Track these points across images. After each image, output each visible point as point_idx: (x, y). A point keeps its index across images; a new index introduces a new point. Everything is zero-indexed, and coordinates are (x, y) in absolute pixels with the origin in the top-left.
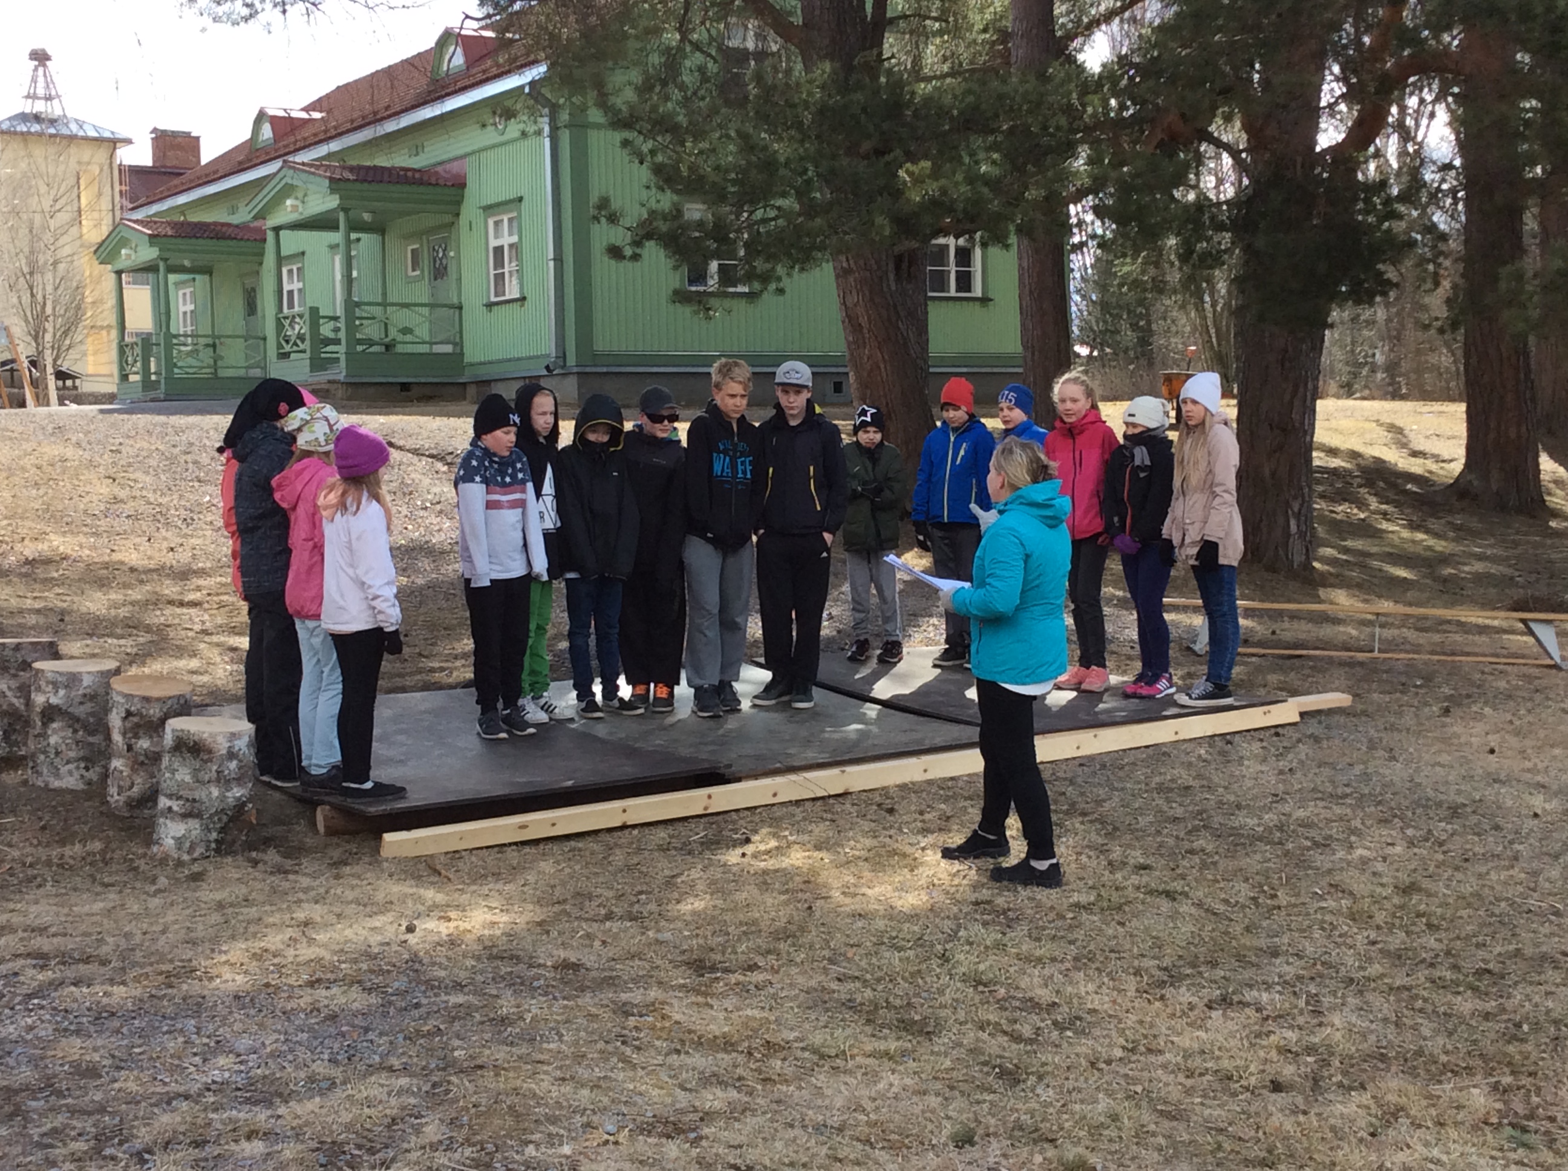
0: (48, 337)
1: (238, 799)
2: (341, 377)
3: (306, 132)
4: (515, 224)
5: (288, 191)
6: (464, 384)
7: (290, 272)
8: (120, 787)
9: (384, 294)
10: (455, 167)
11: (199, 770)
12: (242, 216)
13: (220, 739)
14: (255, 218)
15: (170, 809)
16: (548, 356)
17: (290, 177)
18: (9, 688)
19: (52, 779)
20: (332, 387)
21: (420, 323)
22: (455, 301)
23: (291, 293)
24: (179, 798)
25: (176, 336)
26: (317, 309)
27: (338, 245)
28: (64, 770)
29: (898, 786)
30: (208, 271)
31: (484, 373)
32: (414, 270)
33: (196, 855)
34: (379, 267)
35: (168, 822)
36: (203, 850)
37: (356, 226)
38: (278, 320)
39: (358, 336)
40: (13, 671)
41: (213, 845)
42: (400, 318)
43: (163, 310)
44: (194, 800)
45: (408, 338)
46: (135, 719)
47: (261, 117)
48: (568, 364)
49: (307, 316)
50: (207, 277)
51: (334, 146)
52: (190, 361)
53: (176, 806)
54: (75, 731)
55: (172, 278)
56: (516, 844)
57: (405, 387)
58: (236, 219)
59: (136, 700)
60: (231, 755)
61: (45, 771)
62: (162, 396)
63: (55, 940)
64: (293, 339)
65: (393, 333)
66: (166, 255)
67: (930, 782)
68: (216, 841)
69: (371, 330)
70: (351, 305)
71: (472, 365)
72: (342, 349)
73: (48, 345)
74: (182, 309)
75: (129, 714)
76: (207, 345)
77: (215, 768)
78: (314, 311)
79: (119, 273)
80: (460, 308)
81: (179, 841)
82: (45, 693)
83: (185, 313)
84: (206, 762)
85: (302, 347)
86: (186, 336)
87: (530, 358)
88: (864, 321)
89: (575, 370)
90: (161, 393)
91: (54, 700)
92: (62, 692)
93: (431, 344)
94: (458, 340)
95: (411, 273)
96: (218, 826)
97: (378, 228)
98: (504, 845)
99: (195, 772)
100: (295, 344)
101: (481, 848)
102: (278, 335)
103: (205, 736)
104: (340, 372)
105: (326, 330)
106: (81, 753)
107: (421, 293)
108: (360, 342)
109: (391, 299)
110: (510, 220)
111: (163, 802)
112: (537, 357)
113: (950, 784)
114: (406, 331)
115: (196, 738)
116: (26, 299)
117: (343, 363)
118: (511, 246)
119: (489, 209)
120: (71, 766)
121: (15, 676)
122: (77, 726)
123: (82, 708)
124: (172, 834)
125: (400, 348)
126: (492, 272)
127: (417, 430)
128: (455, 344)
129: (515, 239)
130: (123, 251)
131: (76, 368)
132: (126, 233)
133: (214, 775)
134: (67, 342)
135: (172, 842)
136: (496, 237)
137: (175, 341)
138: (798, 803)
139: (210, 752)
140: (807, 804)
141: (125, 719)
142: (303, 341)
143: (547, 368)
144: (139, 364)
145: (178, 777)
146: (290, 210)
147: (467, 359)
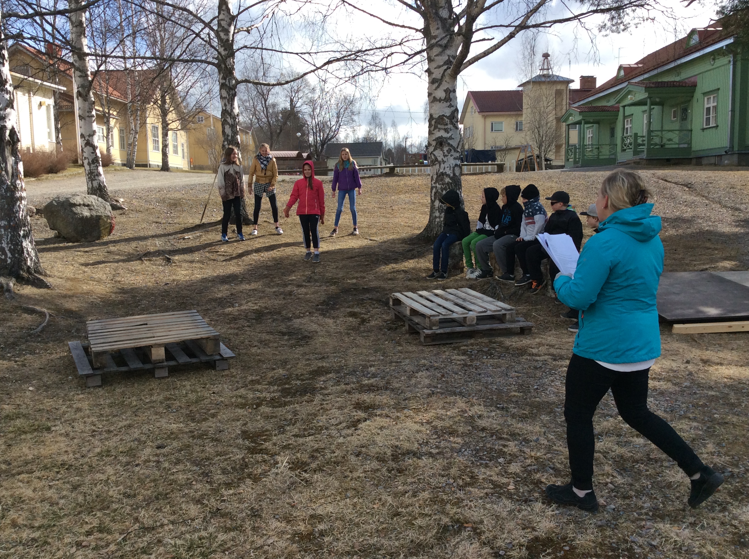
0: (543, 148)
3: (637, 71)
4: (716, 98)
5: (629, 92)
6: (691, 159)
7: (628, 121)
9: (662, 127)
10: (693, 80)
12: (612, 102)
14: (617, 103)
16: (726, 147)
17: (631, 88)
20: (641, 161)
21: (675, 137)
22: (690, 128)
23: (627, 128)
25: (586, 145)
27: (646, 111)
30: (597, 122)
31: (701, 154)
34: (660, 117)
37: (653, 103)
38: (622, 138)
39: (652, 142)
42: (667, 135)
43: (582, 137)
45: (669, 143)
47: (620, 68)
48: (734, 150)
49: (633, 137)
50: (597, 125)
51: (646, 76)
52: (590, 154)
55: (586, 126)
56: (727, 333)
57: (668, 160)
58: (609, 104)
62: (581, 166)
63: (558, 350)
64: (627, 144)
65: (665, 141)
66: (584, 118)
69: (657, 140)
70: (650, 132)
71: (694, 151)
72: (645, 147)
73: (543, 151)
74: (588, 136)
76: (596, 148)
78: (636, 134)
79: (568, 125)
80: (691, 131)
85: (630, 147)
86: (589, 145)
87: (719, 148)
89: (737, 152)
90: (580, 164)
93: (679, 144)
94: (690, 142)
95: (673, 119)
97: (661, 104)
98: (722, 333)
100: (628, 146)
101: (712, 333)
102: (622, 143)
104: (644, 156)
105: (640, 141)
107: (676, 126)
108: (652, 144)
109: (664, 129)
110: (714, 97)
112: (722, 148)
114: (670, 140)
116: (537, 135)
117: (645, 153)
118: (713, 107)
119: (705, 94)
125: (667, 146)
126: (705, 117)
128: (688, 144)
129: (715, 104)
130: (570, 118)
132: (571, 112)
136: (708, 104)
137: (585, 147)
142: (631, 145)
143: (726, 152)
144: (572, 155)
146: (630, 99)
147: (693, 149)
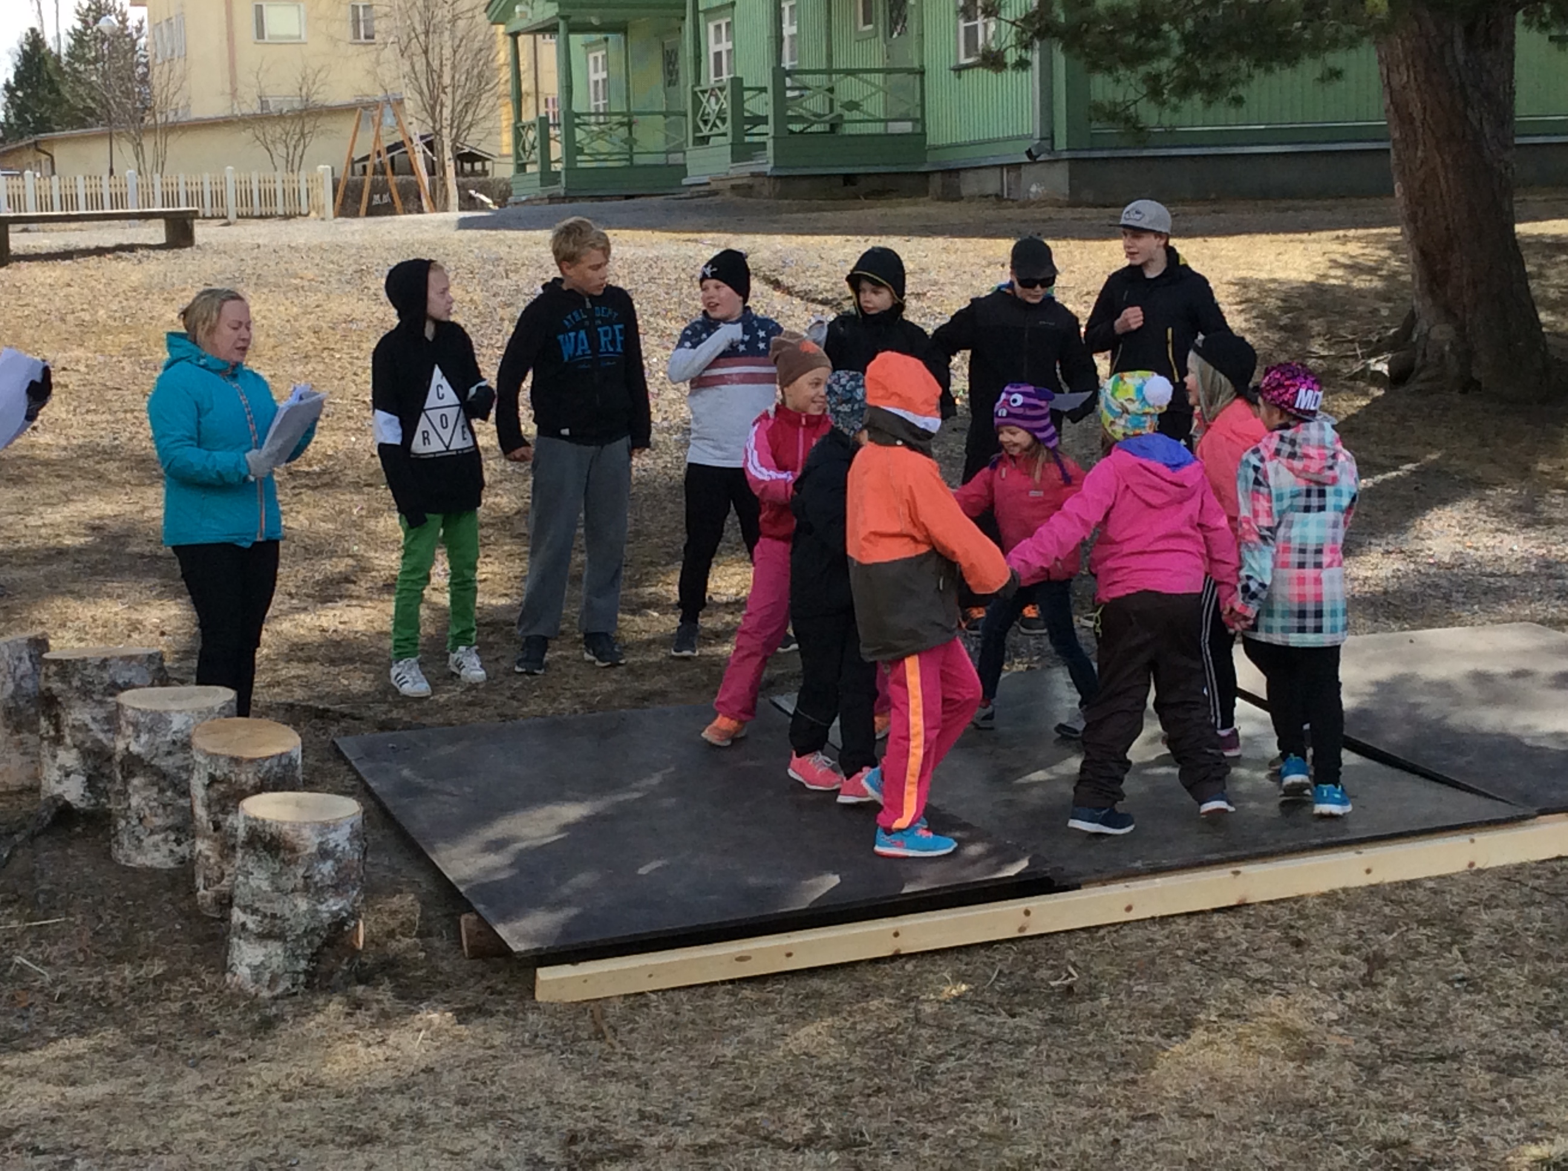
0: (446, 112)
1: (334, 914)
2: (768, 169)
6: (927, 174)
7: (718, 27)
8: (206, 878)
9: (830, 57)
11: (280, 874)
13: (306, 832)
15: (244, 925)
16: (1031, 137)
18: (94, 719)
19: (133, 854)
20: (757, 182)
21: (871, 94)
22: (916, 65)
23: (718, 55)
24: (255, 912)
25: (578, 115)
26: (741, 79)
28: (148, 841)
29: (1323, 895)
30: (621, 28)
31: (955, 159)
32: (865, 23)
33: (279, 990)
34: (824, 19)
35: (241, 942)
36: (289, 984)
38: (695, 94)
39: (790, 113)
40: (96, 697)
41: (302, 978)
42: (848, 89)
43: (563, 83)
44: (274, 916)
45: (856, 115)
46: (222, 788)
48: (1057, 148)
49: (727, 92)
50: (620, 37)
52: (599, 144)
53: (251, 923)
54: (162, 791)
55: (576, 39)
56: (732, 982)
57: (849, 179)
59: (222, 761)
60: (324, 853)
61: (126, 843)
62: (562, 192)
64: (712, 118)
65: (838, 110)
66: (567, 11)
67: (1373, 890)
68: (306, 972)
69: (811, 104)
70: (780, 74)
71: (936, 148)
72: (769, 128)
73: (445, 123)
74: (593, 77)
75: (213, 780)
76: (621, 124)
77: (301, 872)
78: (737, 83)
79: (515, 35)
80: (922, 73)
81: (257, 971)
82: (124, 737)
83: (596, 83)
84: (287, 863)
85: (722, 129)
86: (595, 113)
87: (1009, 139)
88: (1416, 110)
89: (1065, 155)
90: (561, 188)
91: (134, 748)
92: (144, 738)
93: (886, 121)
94: (918, 116)
95: (862, 28)
96: (308, 951)
98: (715, 983)
99: (274, 877)
100: (715, 125)
101: (679, 989)
102: (695, 114)
103: (286, 827)
104: (766, 163)
105: (751, 105)
106: (170, 821)
107: (874, 55)
108: (793, 120)
109: (837, 64)
111: (237, 916)
112: (1019, 138)
113: (1403, 895)
114: (853, 106)
115: (273, 830)
116: (420, 64)
117: (770, 152)
120: (157, 838)
121: (101, 703)
122: (163, 784)
123: (170, 760)
124: (248, 961)
125: (849, 129)
126: (963, 26)
127: (817, 261)
128: (915, 121)
130: (517, 9)
131: (484, 148)
133: (300, 882)
134: (469, 118)
135: (247, 971)
137: (577, 121)
138: (1164, 920)
139: (293, 850)
140: (1180, 921)
141: (208, 786)
142: (724, 121)
143: (1029, 153)
144: (537, 151)
145: (253, 883)
147: (930, 141)
